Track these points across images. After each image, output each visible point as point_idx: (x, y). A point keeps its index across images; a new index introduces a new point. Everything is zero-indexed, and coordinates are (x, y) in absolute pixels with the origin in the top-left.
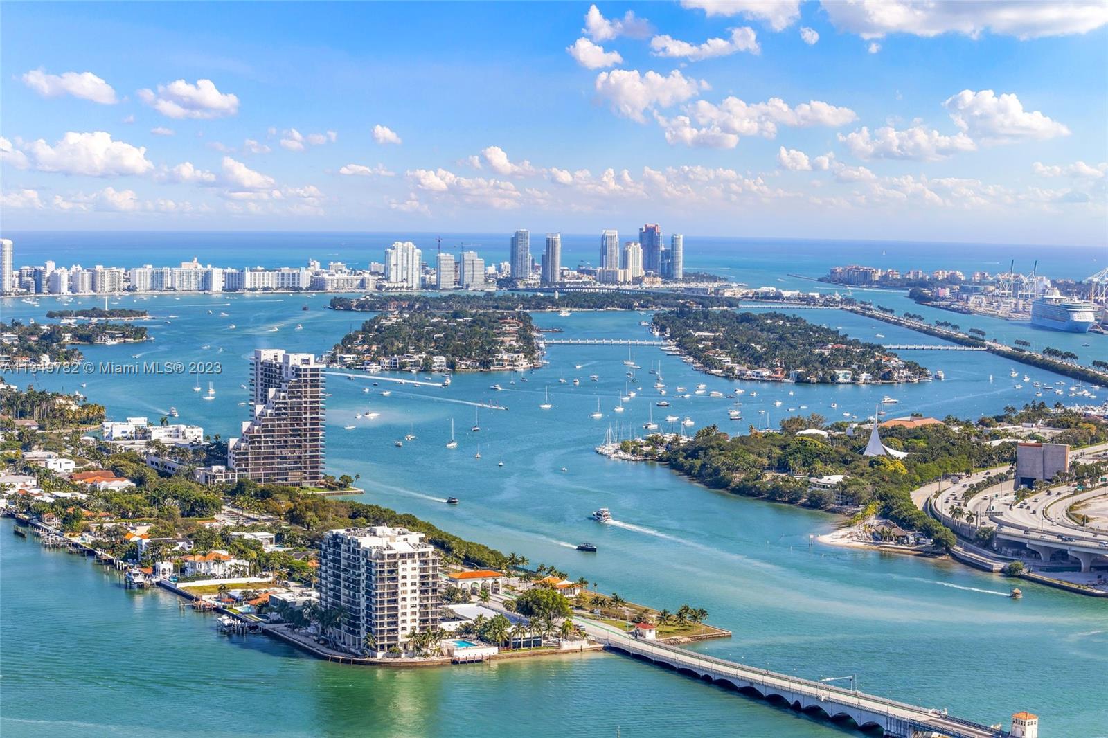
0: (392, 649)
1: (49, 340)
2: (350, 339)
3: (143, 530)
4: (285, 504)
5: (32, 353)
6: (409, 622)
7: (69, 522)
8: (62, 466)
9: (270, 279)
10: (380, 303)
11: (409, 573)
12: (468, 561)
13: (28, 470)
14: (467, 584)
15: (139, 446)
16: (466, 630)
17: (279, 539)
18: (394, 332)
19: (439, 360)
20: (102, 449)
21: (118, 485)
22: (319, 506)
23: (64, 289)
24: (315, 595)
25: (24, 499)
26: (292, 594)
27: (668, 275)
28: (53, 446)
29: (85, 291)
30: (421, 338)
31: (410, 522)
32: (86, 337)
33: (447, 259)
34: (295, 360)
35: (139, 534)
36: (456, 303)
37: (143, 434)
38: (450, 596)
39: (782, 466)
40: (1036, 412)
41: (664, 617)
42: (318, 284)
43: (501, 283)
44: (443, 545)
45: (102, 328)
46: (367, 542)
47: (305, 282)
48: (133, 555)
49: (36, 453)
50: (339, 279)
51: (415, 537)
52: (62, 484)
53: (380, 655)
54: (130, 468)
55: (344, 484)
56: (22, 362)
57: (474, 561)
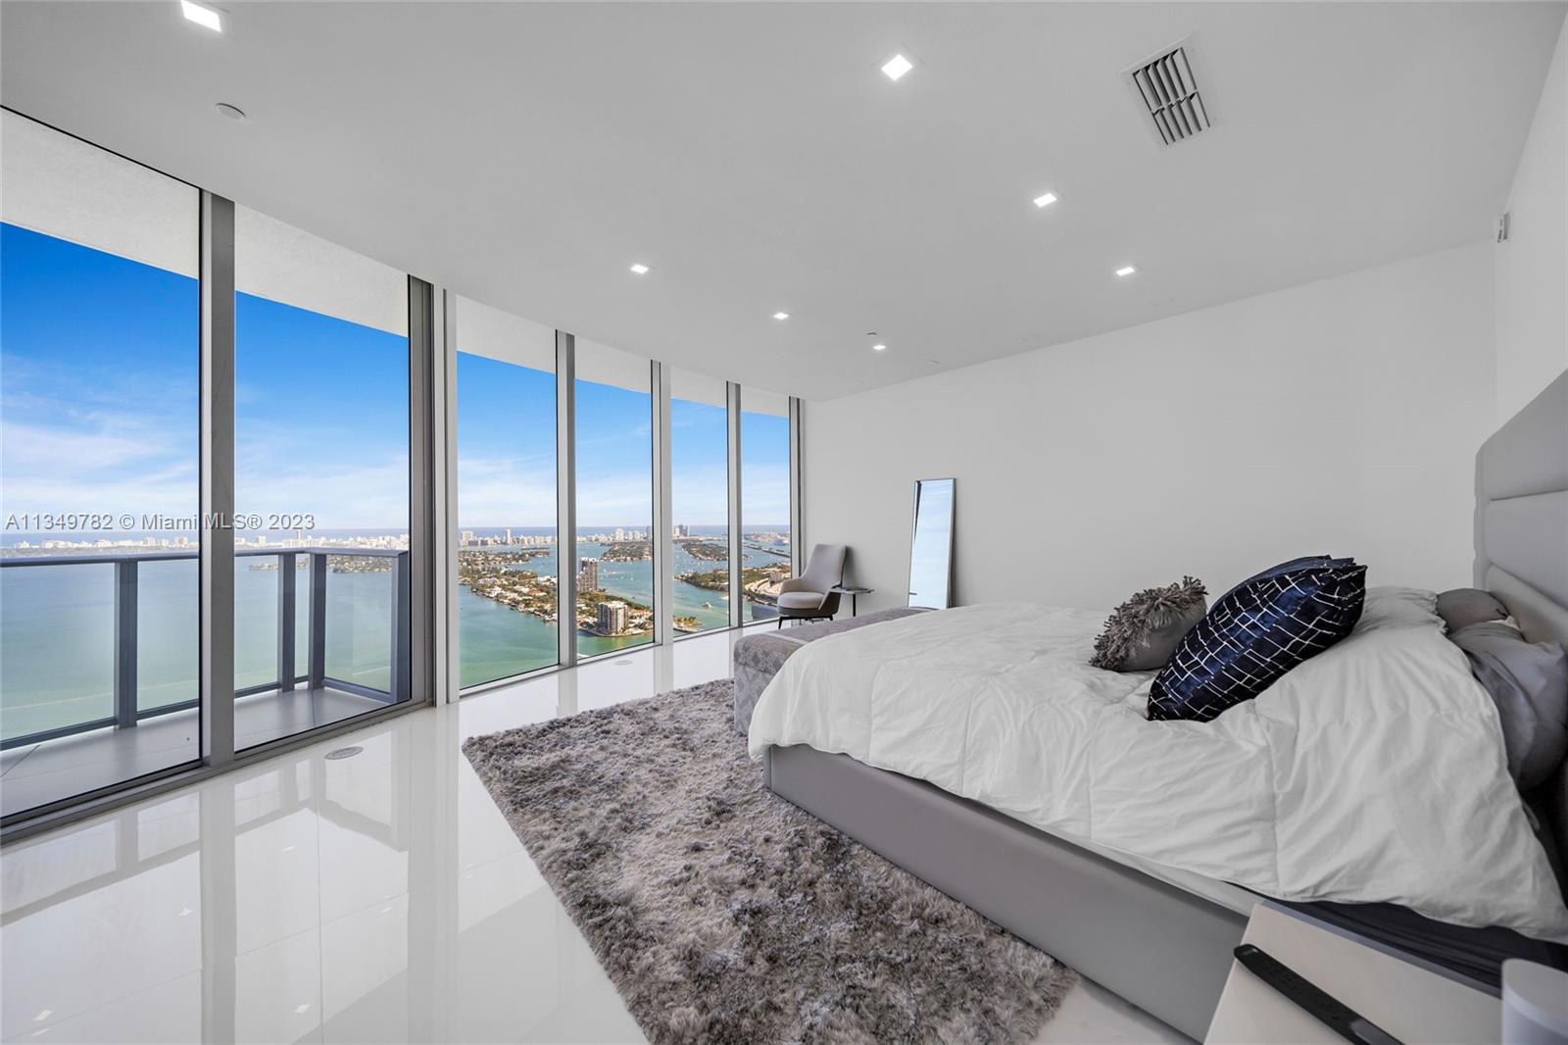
0: (617, 633)
1: (522, 557)
2: (605, 554)
3: (549, 605)
4: (588, 596)
5: (514, 559)
6: (621, 624)
7: (527, 605)
8: (525, 590)
9: (584, 539)
10: (613, 544)
11: (621, 612)
12: (636, 608)
13: (515, 591)
14: (636, 614)
15: (548, 583)
16: (636, 626)
17: (587, 606)
18: (616, 551)
19: (629, 558)
20: (537, 585)
21: (542, 594)
22: (597, 596)
23: (526, 542)
24: (596, 620)
25: (513, 600)
26: (591, 620)
27: (686, 535)
28: (523, 585)
29: (532, 543)
30: (624, 553)
31: (621, 599)
32: (532, 555)
33: (630, 533)
34: (591, 560)
35: (547, 607)
36: (632, 544)
37: (549, 580)
38: (632, 617)
39: (714, 581)
40: (775, 565)
41: (685, 619)
42: (597, 540)
43: (645, 538)
44: (630, 604)
45: (537, 553)
46: (610, 605)
47: (593, 539)
48: (545, 612)
49: (517, 587)
50: (603, 538)
51: (622, 603)
52: (525, 595)
53: (613, 634)
54: (545, 589)
55: (604, 590)
56: (513, 563)
57: (638, 608)
